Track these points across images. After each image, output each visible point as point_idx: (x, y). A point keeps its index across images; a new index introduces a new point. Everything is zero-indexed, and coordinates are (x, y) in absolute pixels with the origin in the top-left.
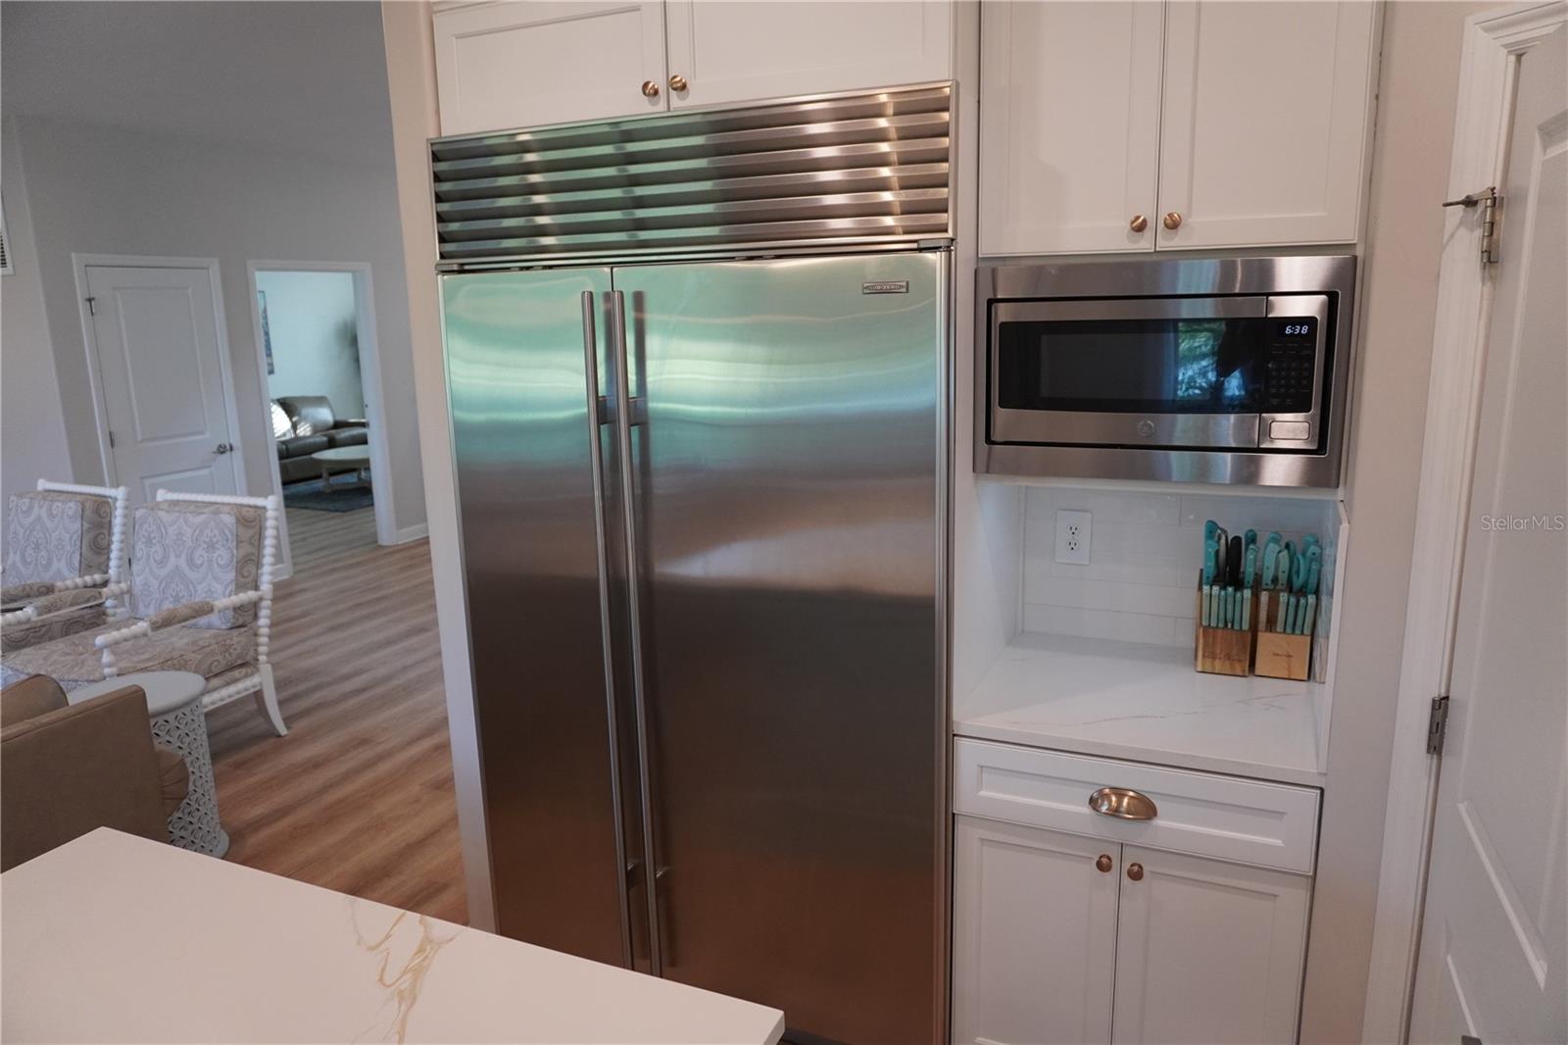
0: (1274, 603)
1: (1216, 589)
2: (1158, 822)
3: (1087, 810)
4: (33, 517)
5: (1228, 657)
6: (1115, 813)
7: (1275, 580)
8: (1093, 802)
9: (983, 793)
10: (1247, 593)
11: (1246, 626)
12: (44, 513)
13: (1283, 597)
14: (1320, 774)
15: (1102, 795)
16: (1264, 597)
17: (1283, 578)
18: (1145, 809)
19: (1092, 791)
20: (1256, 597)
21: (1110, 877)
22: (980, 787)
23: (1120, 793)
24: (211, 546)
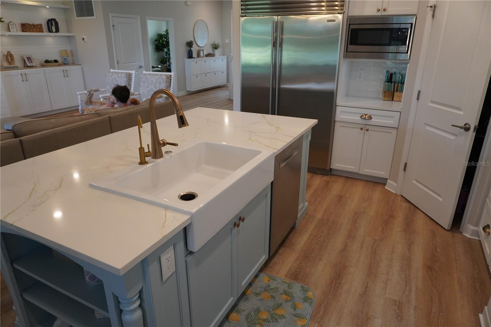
0: (398, 86)
1: (387, 83)
2: (372, 120)
3: (359, 118)
4: (113, 77)
5: (388, 97)
6: (365, 119)
7: (398, 82)
8: (361, 117)
9: (341, 116)
10: (393, 84)
11: (392, 91)
12: (116, 76)
13: (400, 84)
14: (401, 109)
15: (362, 116)
16: (396, 85)
17: (400, 81)
18: (370, 118)
19: (360, 115)
20: (394, 85)
21: (363, 131)
22: (340, 115)
23: (366, 115)
24: (160, 83)
